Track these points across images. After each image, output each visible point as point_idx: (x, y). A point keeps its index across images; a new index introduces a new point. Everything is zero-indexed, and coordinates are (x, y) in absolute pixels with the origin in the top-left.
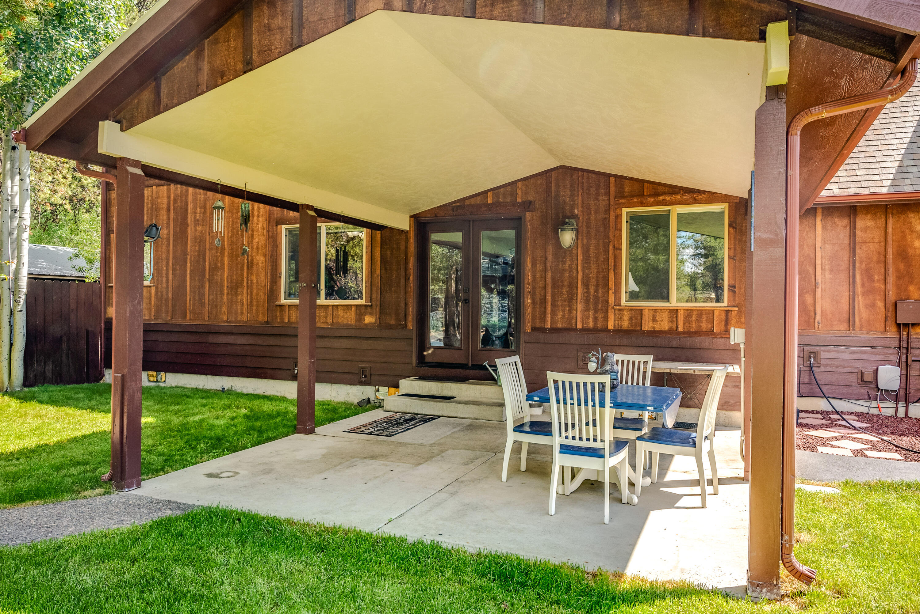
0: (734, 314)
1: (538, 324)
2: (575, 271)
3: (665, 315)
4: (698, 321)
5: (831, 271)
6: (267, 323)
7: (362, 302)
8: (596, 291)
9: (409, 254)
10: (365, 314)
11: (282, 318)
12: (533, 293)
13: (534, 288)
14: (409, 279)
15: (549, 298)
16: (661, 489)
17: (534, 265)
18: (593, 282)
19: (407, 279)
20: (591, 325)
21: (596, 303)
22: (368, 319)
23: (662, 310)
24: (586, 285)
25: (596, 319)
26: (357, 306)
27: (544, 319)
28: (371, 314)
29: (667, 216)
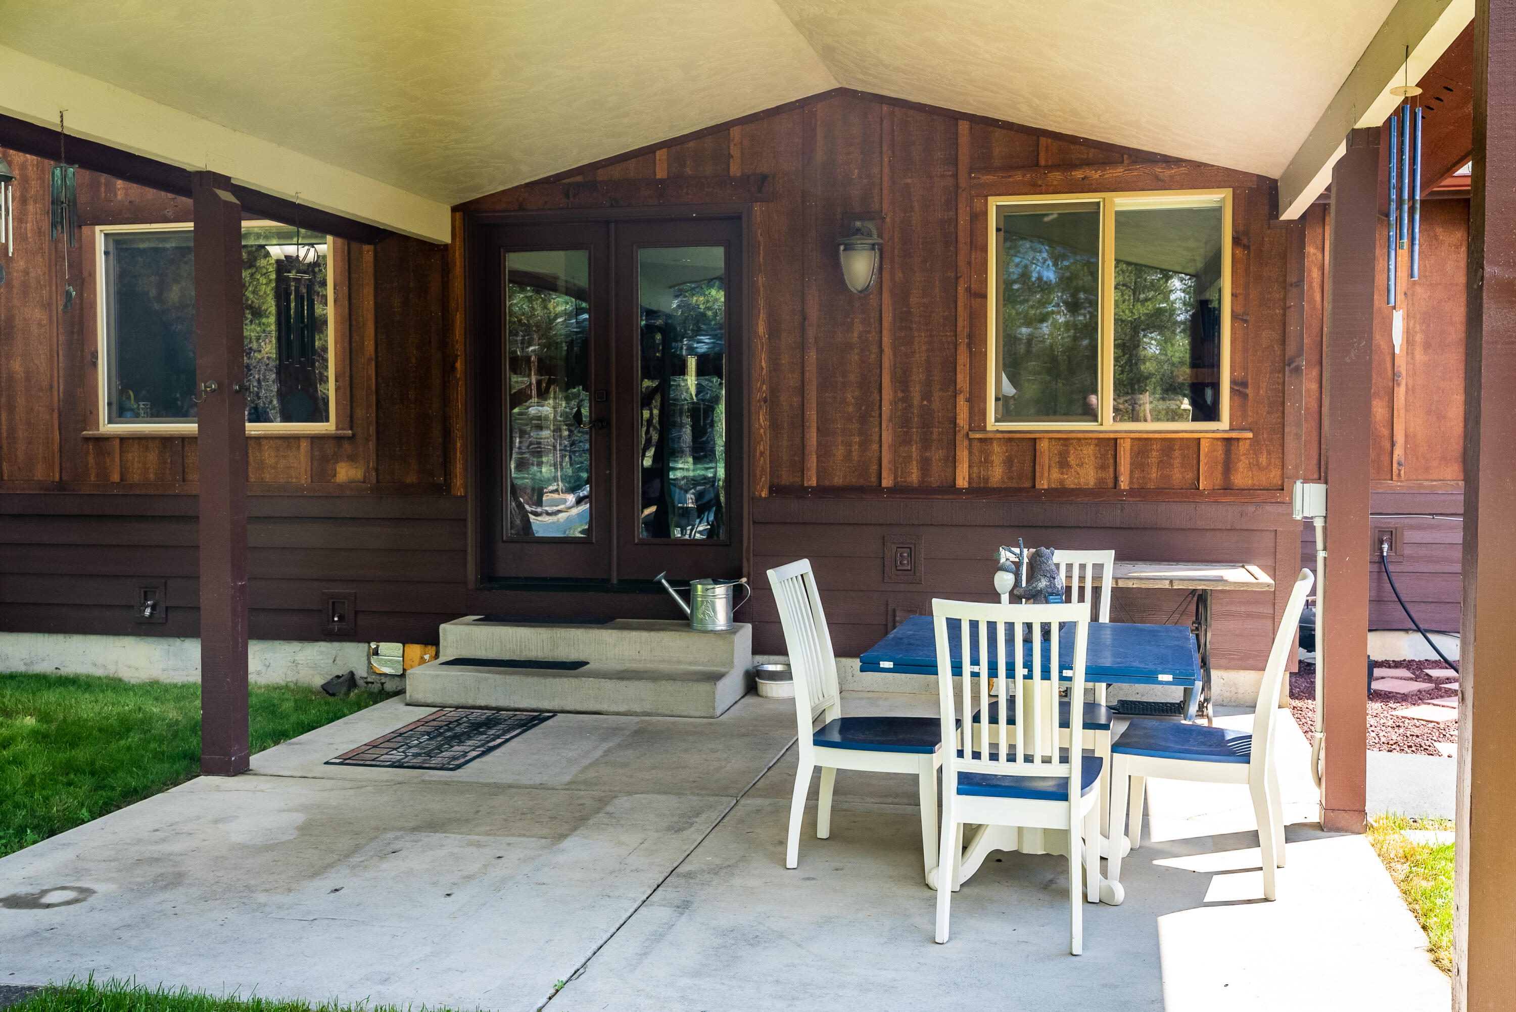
0: (1243, 447)
1: (786, 478)
2: (874, 349)
3: (1089, 451)
4: (1161, 464)
5: (1427, 346)
6: (61, 485)
7: (327, 427)
8: (927, 396)
9: (453, 305)
10: (337, 458)
11: (103, 473)
12: (772, 402)
13: (774, 391)
14: (453, 368)
15: (812, 415)
16: (1155, 862)
17: (774, 332)
18: (918, 376)
19: (448, 368)
20: (914, 477)
21: (926, 424)
22: (345, 472)
23: (1081, 440)
24: (902, 382)
25: (925, 464)
26: (315, 439)
27: (800, 467)
28: (352, 458)
29: (1091, 216)
